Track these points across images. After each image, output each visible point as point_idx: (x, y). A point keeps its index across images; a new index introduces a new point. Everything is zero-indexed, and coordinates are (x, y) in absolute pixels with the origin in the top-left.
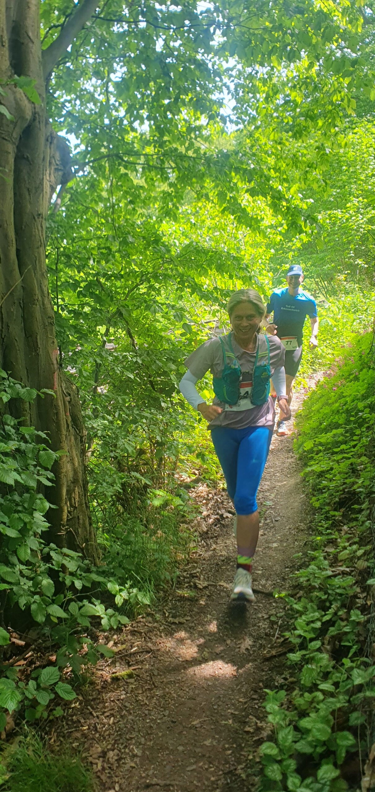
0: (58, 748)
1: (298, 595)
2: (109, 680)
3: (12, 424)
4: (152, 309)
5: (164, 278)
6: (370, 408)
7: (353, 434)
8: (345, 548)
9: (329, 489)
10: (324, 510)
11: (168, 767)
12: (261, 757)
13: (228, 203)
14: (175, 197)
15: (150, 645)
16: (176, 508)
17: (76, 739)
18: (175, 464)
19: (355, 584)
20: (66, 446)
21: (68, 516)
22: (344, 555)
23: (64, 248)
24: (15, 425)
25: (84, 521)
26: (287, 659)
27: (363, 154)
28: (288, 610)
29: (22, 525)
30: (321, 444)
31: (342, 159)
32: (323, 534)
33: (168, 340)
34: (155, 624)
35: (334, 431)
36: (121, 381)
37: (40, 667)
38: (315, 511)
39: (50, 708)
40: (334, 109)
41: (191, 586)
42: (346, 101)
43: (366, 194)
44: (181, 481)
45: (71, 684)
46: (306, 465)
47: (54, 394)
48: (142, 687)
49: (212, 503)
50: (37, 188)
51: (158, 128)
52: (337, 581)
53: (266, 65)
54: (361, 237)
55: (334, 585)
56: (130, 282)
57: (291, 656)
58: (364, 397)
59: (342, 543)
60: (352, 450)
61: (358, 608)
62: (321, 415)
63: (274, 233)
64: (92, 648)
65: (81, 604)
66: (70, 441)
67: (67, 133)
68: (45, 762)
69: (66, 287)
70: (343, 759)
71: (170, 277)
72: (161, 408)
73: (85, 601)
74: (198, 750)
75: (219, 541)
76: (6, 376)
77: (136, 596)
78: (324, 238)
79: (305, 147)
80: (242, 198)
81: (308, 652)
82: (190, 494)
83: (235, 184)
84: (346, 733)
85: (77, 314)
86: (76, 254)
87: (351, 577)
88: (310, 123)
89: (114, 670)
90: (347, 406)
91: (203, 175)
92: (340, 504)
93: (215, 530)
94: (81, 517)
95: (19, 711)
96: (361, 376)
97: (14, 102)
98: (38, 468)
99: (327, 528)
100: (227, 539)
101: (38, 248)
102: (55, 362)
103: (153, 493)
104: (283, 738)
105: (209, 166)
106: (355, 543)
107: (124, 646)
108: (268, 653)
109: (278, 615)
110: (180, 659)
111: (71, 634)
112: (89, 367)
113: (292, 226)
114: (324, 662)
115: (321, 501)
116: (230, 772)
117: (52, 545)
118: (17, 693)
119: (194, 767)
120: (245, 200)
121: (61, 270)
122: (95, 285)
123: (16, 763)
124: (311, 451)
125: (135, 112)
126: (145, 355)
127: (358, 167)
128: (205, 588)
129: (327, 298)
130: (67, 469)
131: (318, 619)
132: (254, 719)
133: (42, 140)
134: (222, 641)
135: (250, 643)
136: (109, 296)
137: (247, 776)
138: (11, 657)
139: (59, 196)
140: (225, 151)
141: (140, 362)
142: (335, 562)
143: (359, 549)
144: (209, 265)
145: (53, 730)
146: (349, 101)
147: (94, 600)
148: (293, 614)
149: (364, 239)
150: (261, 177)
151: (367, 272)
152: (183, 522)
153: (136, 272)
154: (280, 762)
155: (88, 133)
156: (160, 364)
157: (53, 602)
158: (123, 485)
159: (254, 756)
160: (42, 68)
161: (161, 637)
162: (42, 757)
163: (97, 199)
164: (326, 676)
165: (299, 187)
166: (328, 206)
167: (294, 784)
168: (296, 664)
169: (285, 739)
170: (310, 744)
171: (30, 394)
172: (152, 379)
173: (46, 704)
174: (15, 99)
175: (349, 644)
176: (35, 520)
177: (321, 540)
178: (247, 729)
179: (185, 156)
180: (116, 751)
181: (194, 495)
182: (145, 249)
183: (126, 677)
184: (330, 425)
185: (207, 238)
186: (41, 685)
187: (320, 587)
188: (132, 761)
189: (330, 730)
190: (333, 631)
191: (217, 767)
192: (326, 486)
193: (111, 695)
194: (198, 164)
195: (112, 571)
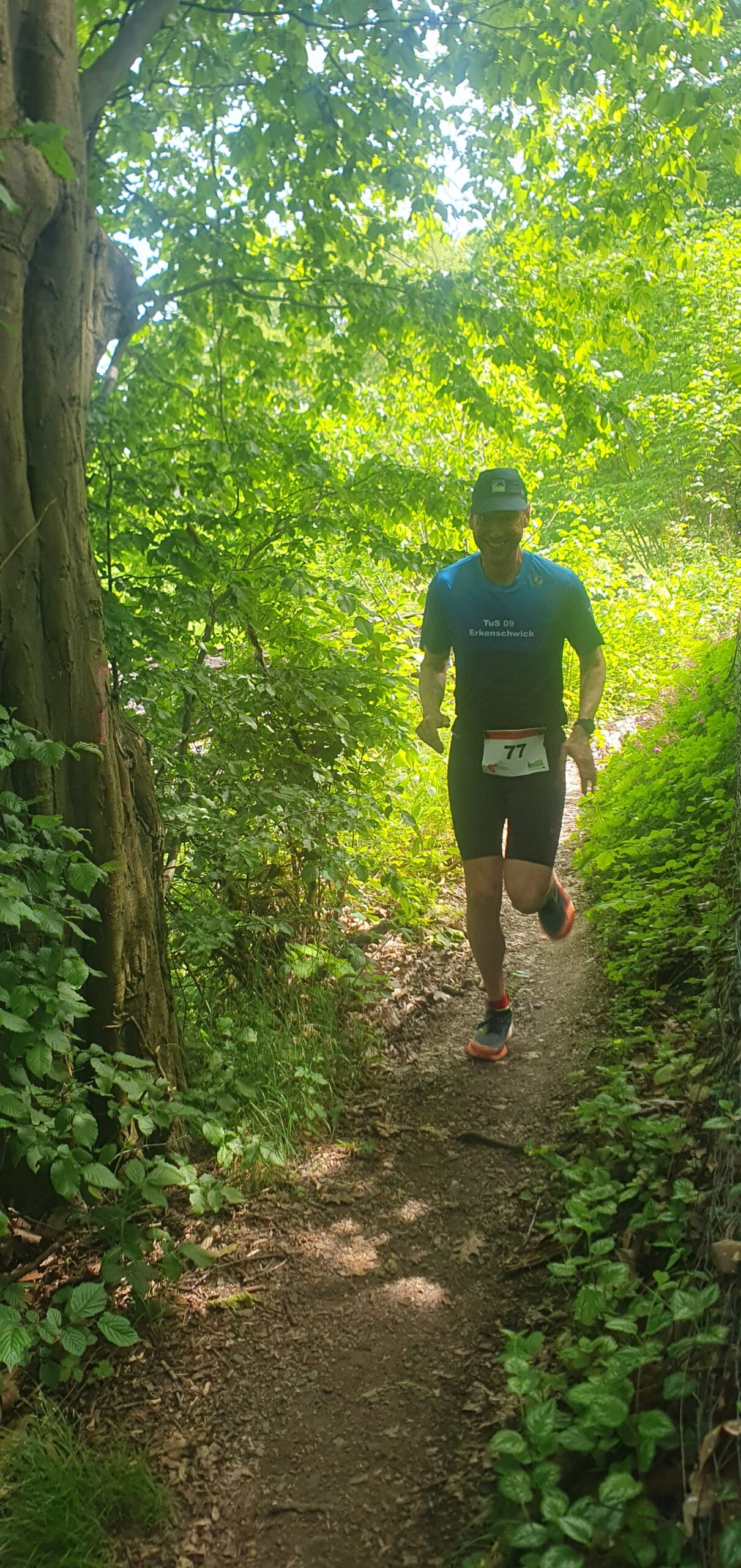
0: (102, 1439)
1: (575, 1152)
2: (204, 1311)
3: (18, 809)
4: (296, 588)
5: (321, 527)
6: (725, 787)
7: (692, 840)
8: (667, 1061)
9: (640, 947)
10: (629, 988)
11: (313, 1477)
12: (494, 1460)
13: (451, 378)
14: (346, 365)
15: (283, 1244)
16: (342, 980)
17: (138, 1421)
18: (341, 895)
19: (684, 1131)
20: (123, 853)
21: (126, 993)
22: (664, 1074)
23: (124, 465)
24: (23, 811)
25: (158, 1002)
26: (550, 1274)
27: (724, 281)
28: (555, 1180)
29: (36, 1008)
30: (628, 859)
31: (682, 291)
32: (627, 1034)
33: (329, 651)
34: (296, 1205)
35: (655, 834)
36: (235, 731)
37: (69, 1283)
38: (612, 988)
39: (87, 1362)
40: (663, 191)
41: (366, 1133)
42: (687, 175)
43: (729, 362)
44: (352, 929)
45: (129, 1318)
46: (597, 899)
47: (99, 752)
48: (268, 1325)
49: (412, 972)
50: (69, 347)
51: (312, 227)
52: (649, 1124)
53: (529, 101)
54: (718, 448)
55: (643, 1133)
56: (255, 536)
57: (556, 1268)
58: (715, 766)
59: (664, 1051)
60: (689, 870)
61: (689, 1177)
62: (628, 802)
63: (544, 439)
64: (171, 1248)
65: (150, 1163)
66: (132, 846)
67: (131, 236)
68: (77, 1463)
69: (125, 543)
70: (649, 1462)
71: (333, 524)
72: (312, 786)
73: (158, 1157)
74: (372, 1446)
75: (423, 1047)
76: (7, 718)
77: (258, 1149)
78: (645, 450)
79: (608, 267)
80: (480, 369)
81: (587, 1260)
82: (369, 955)
83: (465, 341)
84: (657, 1413)
85: (147, 597)
86: (146, 478)
87: (676, 1117)
88: (613, 218)
89: (213, 1293)
90: (680, 784)
91: (401, 320)
92: (662, 977)
93: (416, 1025)
94: (152, 995)
95: (28, 1368)
96: (710, 725)
97: (23, 174)
98: (68, 897)
99: (635, 1023)
100: (440, 1041)
101: (70, 464)
102: (102, 690)
103: (297, 952)
104: (536, 1421)
105: (412, 305)
106: (687, 1051)
107: (233, 1247)
108: (512, 1262)
109: (535, 1190)
110: (343, 1273)
111: (129, 1222)
112: (173, 701)
113: (576, 423)
114: (620, 1280)
115: (626, 969)
116: (434, 1488)
117: (95, 1048)
118: (24, 1332)
119: (365, 1477)
120: (485, 372)
121: (118, 510)
122: (183, 539)
123: (21, 1466)
124: (609, 873)
125: (267, 196)
126: (283, 679)
127: (713, 308)
128: (395, 1135)
129: (648, 570)
130: (126, 900)
131: (611, 1198)
132: (483, 1388)
133: (80, 249)
134: (423, 1239)
135: (480, 1243)
136: (210, 562)
137: (468, 1494)
138: (13, 1265)
139: (115, 361)
140: (445, 274)
141: (272, 694)
142: (649, 1089)
143: (695, 1063)
144: (411, 502)
145: (94, 1404)
146: (693, 175)
147: (176, 1155)
148: (564, 1189)
149: (722, 452)
150: (517, 326)
151: (730, 516)
152: (354, 1009)
153: (266, 513)
154: (529, 1468)
155: (173, 237)
156: (312, 697)
157: (96, 1158)
158: (238, 934)
159: (480, 1458)
160: (79, 106)
161: (306, 1229)
162: (72, 1455)
163: (191, 369)
164: (623, 1306)
165: (592, 347)
166: (652, 386)
167: (554, 1507)
168: (567, 1284)
169: (540, 1425)
170: (587, 1433)
171: (51, 750)
172: (296, 727)
173: (80, 1354)
174: (26, 168)
175: (668, 1245)
176: (61, 997)
177: (623, 1046)
178: (470, 1406)
179: (365, 284)
180: (214, 1445)
181: (377, 956)
182: (285, 467)
183: (236, 1305)
184: (646, 821)
185: (411, 448)
186: (72, 1319)
187: (616, 1137)
188: (245, 1464)
189: (626, 1409)
190: (638, 1221)
191: (410, 1478)
192: (636, 941)
193: (205, 1340)
194: (391, 300)
195: (212, 1100)
